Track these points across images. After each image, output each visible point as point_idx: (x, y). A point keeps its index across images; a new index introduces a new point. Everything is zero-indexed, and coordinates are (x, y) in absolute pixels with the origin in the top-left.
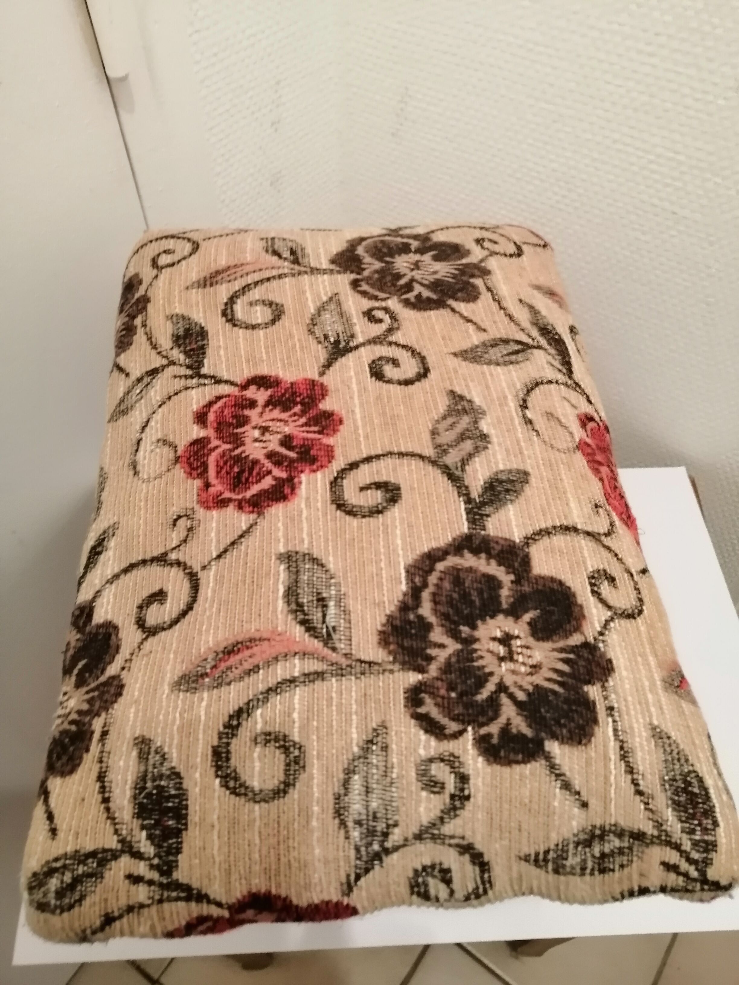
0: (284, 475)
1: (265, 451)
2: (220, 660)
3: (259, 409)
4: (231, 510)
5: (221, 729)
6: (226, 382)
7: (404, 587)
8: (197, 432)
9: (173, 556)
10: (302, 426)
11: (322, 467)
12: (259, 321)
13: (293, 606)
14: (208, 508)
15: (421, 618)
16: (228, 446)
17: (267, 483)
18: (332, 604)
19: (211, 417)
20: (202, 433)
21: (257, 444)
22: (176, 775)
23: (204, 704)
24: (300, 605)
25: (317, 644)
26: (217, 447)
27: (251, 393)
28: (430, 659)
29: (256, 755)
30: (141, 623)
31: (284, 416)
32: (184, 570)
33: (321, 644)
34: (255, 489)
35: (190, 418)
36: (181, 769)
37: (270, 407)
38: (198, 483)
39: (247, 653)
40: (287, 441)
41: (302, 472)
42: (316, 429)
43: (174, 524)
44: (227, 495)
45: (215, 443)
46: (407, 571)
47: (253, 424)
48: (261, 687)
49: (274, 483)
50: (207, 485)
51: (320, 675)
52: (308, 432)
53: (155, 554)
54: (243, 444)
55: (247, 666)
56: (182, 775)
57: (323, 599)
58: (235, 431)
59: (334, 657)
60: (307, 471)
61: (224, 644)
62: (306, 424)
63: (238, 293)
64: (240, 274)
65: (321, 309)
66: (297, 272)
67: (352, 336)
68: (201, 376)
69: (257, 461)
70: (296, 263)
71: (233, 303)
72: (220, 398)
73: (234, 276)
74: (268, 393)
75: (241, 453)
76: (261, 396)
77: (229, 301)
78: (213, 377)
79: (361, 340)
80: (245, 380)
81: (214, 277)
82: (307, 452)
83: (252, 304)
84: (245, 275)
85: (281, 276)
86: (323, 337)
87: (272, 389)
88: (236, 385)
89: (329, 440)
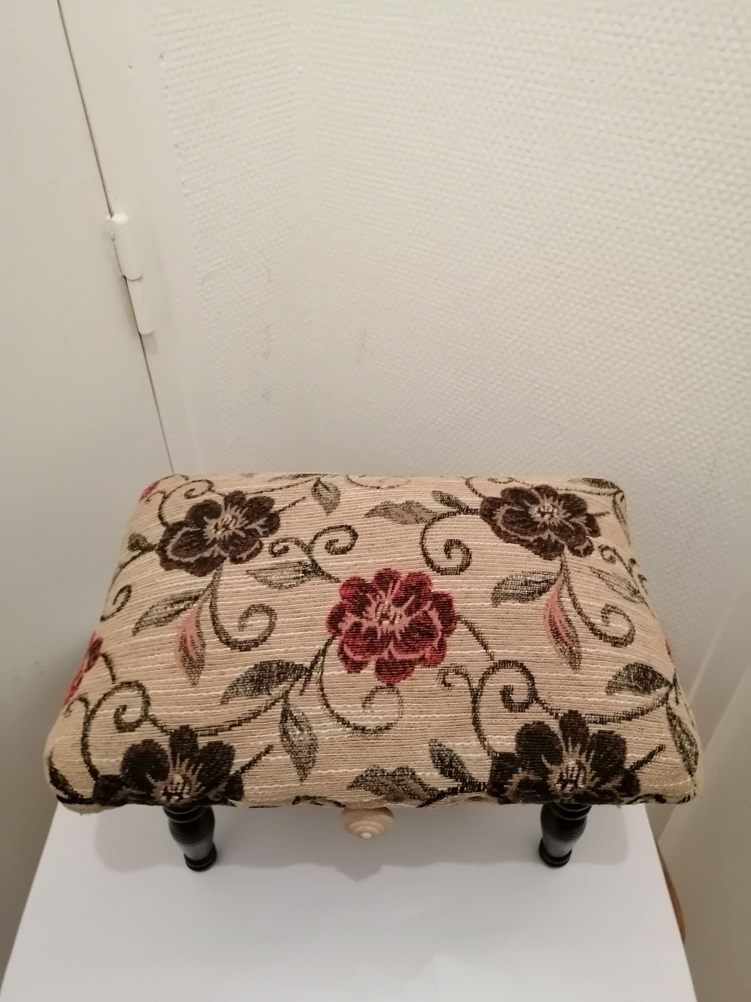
0: (429, 603)
1: (404, 616)
2: (562, 640)
3: (364, 621)
4: (449, 640)
5: (602, 641)
6: (327, 645)
7: (518, 545)
8: (369, 671)
9: (475, 685)
10: (386, 592)
11: (428, 579)
12: (268, 621)
13: (530, 597)
14: (443, 656)
15: (535, 541)
16: (392, 644)
17: (434, 614)
18: (529, 578)
19: (358, 658)
20: (372, 665)
21: (396, 622)
22: (627, 668)
23: (588, 650)
24: (529, 594)
25: (553, 589)
26: (390, 653)
27: (345, 626)
28: (556, 542)
29: (614, 625)
30: (524, 706)
31: (374, 604)
32: (489, 674)
33: (553, 586)
34: (437, 622)
35: (354, 677)
36: (624, 665)
37: (364, 613)
38: (418, 668)
39: (558, 624)
40: (398, 602)
41: (430, 591)
42: (391, 585)
43: (449, 685)
44: (435, 643)
45: (384, 654)
46: (507, 542)
47: (377, 625)
48: (579, 617)
49: (435, 609)
50: (422, 659)
51: (570, 589)
52: (393, 588)
53: (470, 699)
54: (393, 633)
55: (566, 625)
56: (627, 664)
57: (526, 582)
58: (379, 638)
59: (559, 582)
60: (430, 587)
61: (552, 638)
62: (386, 590)
63: (224, 639)
64: (196, 638)
65: (264, 581)
66: (211, 597)
67: (300, 563)
68: (312, 667)
69: (412, 621)
70: (196, 598)
71: (236, 642)
72: (341, 651)
73: (198, 643)
74: (349, 614)
75: (401, 633)
76: (350, 619)
77: (231, 645)
78: (317, 657)
79: (305, 558)
80: (330, 631)
81: (191, 660)
82: (413, 588)
83: (242, 627)
84: (200, 634)
85: (213, 608)
86: (297, 580)
87: (346, 611)
88: (333, 638)
89: (404, 576)
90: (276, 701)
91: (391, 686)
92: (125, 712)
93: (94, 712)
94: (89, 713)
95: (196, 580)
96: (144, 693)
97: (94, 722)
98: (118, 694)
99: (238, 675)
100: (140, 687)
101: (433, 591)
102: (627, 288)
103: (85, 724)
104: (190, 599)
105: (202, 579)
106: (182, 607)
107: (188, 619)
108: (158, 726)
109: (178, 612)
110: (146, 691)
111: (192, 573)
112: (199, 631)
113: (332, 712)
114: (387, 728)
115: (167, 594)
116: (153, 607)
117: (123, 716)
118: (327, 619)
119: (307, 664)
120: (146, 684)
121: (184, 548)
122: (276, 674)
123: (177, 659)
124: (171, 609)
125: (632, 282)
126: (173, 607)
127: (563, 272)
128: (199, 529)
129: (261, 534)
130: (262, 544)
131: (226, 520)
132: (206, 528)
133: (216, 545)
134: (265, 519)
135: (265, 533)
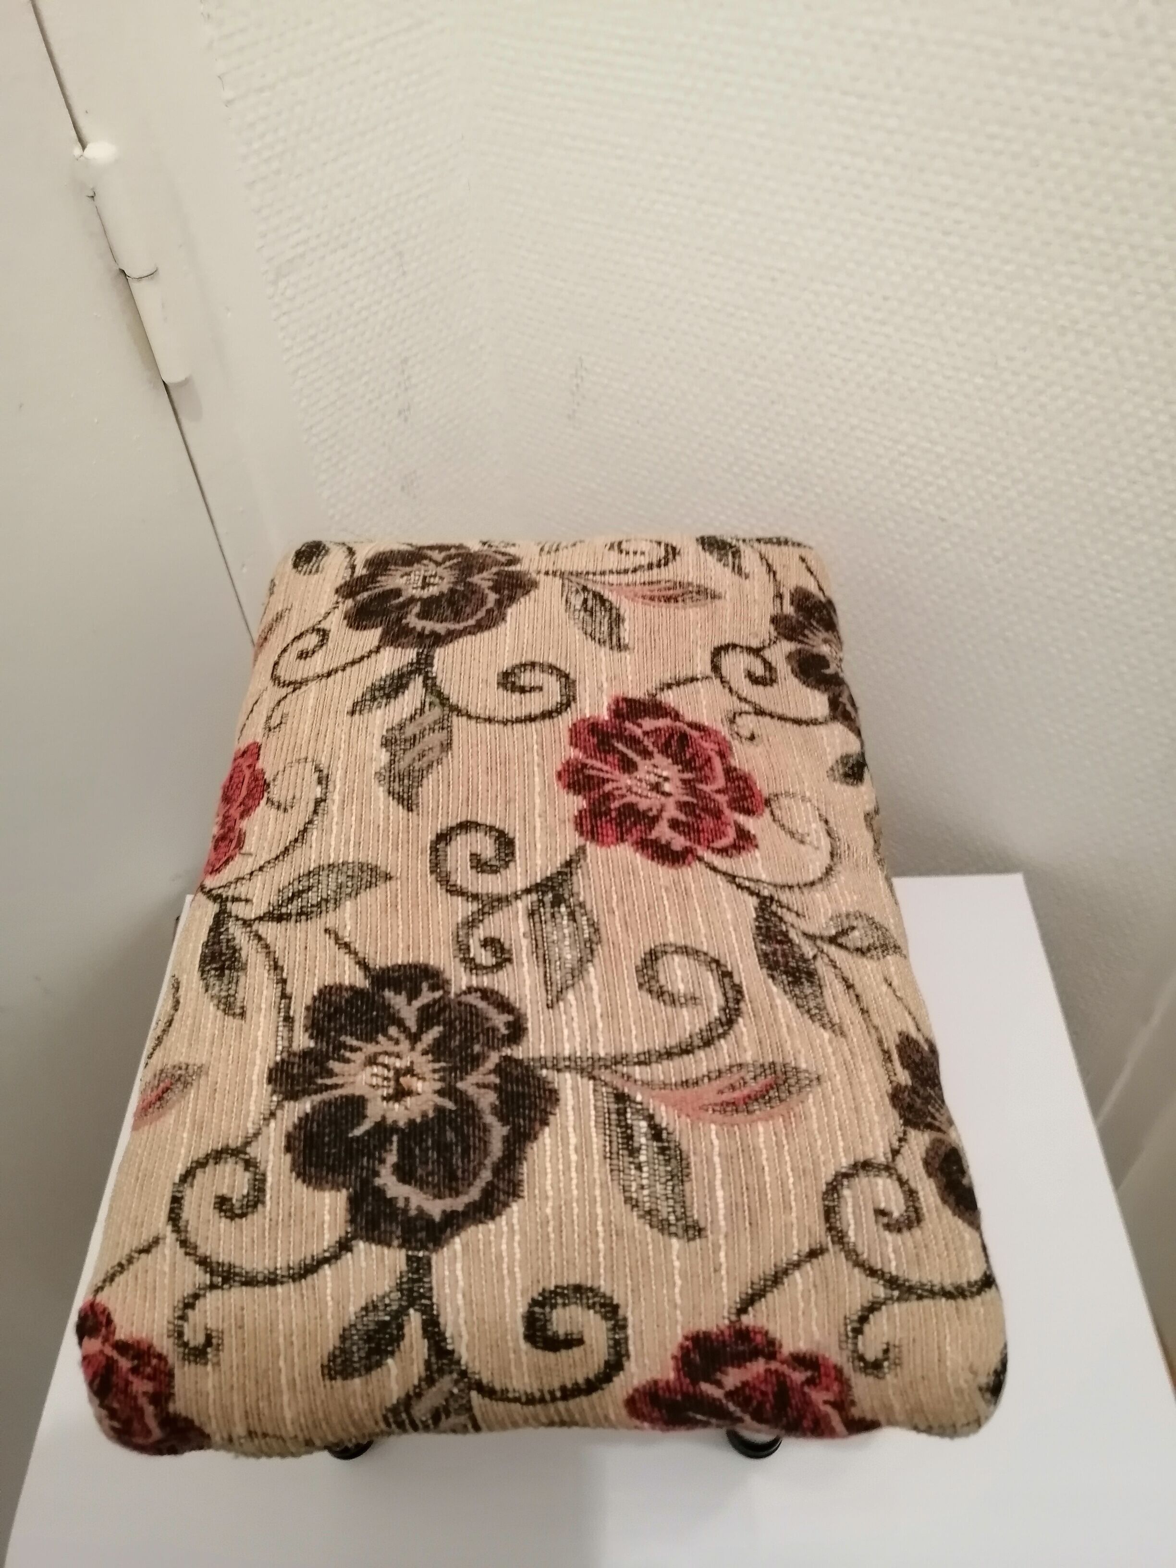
0: (628, 725)
1: (653, 761)
2: (679, 596)
3: (666, 815)
4: (688, 716)
5: (674, 562)
6: (714, 869)
7: (509, 610)
8: (750, 824)
10: (608, 780)
11: (583, 721)
12: (677, 958)
13: (614, 611)
15: (498, 593)
16: (702, 786)
17: (649, 724)
18: (578, 608)
19: (731, 832)
20: (740, 818)
21: (665, 774)
24: (608, 611)
25: (595, 588)
26: (719, 791)
27: (679, 842)
28: (496, 575)
29: (644, 550)
31: (632, 799)
33: (590, 587)
35: (764, 843)
37: (651, 814)
38: (735, 763)
39: (656, 594)
40: (628, 766)
41: (607, 721)
42: (593, 772)
43: (752, 735)
44: (695, 734)
45: (722, 799)
46: (504, 619)
47: (672, 800)
48: (642, 573)
49: (639, 721)
50: (721, 755)
51: (592, 573)
52: (601, 770)
54: (684, 781)
55: (655, 587)
56: (703, 552)
57: (585, 611)
58: (694, 800)
59: (580, 581)
60: (600, 721)
61: (679, 605)
62: (605, 781)
63: (720, 1031)
64: (725, 1082)
65: (578, 971)
66: (619, 1067)
67: (531, 914)
68: (758, 895)
69: (661, 752)
70: (621, 1098)
71: (724, 1010)
72: (723, 851)
73: (735, 1077)
74: (654, 835)
75: (683, 771)
76: (663, 832)
77: (734, 1017)
78: (739, 886)
79: (521, 906)
80: (689, 864)
81: (772, 1088)
82: (601, 742)
83: (694, 999)
84: (713, 1075)
85: (645, 1059)
86: (578, 915)
87: (649, 837)
88: (700, 859)
89: (574, 753)
90: (822, 952)
91: (767, 802)
92: (887, 1210)
93: (892, 1282)
94: (896, 1293)
95: (569, 1108)
96: (846, 1175)
97: (915, 1277)
98: (851, 1233)
99: (791, 1007)
100: (833, 1188)
101: (607, 718)
103: (920, 1297)
104: (621, 1113)
105: (568, 1097)
106: (644, 1124)
107: (678, 1106)
108: (901, 1147)
109: (656, 1132)
110: (844, 1170)
111: (545, 1123)
112: (706, 1080)
113: (821, 879)
114: (826, 822)
115: (598, 1170)
116: (628, 1200)
117: (896, 1214)
118: (665, 867)
119: (753, 902)
120: (827, 1174)
121: (457, 1161)
122: (778, 946)
123: (771, 1117)
124: (643, 1152)
126: (639, 1150)
128: (395, 1138)
129: (438, 994)
130: (470, 990)
131: (374, 1081)
132: (395, 1122)
133: (460, 1085)
134: (388, 994)
135: (433, 988)
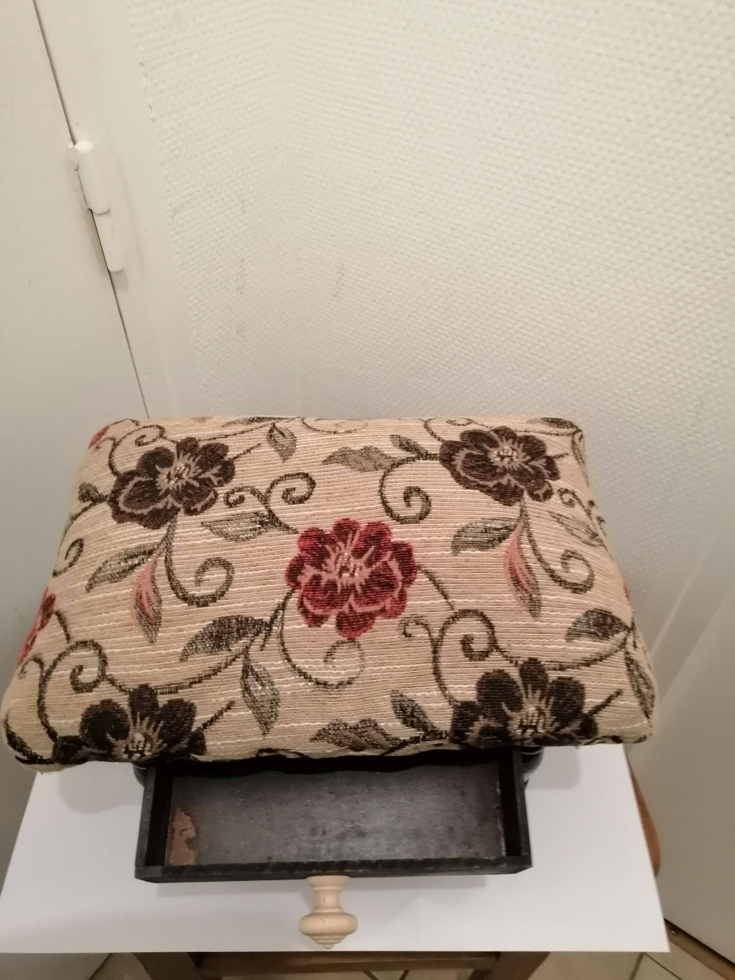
0: (389, 553)
1: (364, 568)
2: (522, 587)
3: (323, 574)
4: (410, 591)
5: (561, 587)
6: (287, 598)
7: (477, 491)
8: (330, 625)
9: (435, 635)
10: (345, 543)
11: (387, 528)
12: (225, 575)
13: (490, 545)
14: (404, 607)
15: (495, 486)
16: (352, 597)
17: (394, 565)
18: (488, 525)
19: (319, 612)
20: (333, 619)
21: (356, 574)
22: (586, 614)
23: (548, 597)
24: (489, 541)
25: (513, 535)
26: (350, 606)
27: (304, 579)
28: (516, 487)
29: (573, 571)
30: (484, 655)
31: (333, 556)
32: (449, 624)
33: (513, 533)
34: (397, 573)
35: (314, 631)
36: (584, 611)
37: (323, 565)
38: (379, 620)
39: (518, 572)
40: (358, 553)
41: (390, 541)
42: (350, 536)
43: (410, 636)
44: (396, 594)
45: (345, 608)
46: (467, 488)
47: (337, 577)
48: (539, 564)
49: (395, 559)
50: (383, 611)
51: (530, 535)
52: (352, 539)
53: (430, 649)
54: (353, 586)
55: (526, 572)
56: (586, 611)
57: (486, 529)
58: (339, 591)
59: (519, 528)
60: (389, 537)
61: (512, 587)
62: (345, 541)
63: (180, 594)
64: (152, 595)
65: (220, 533)
66: (165, 551)
67: (256, 514)
68: (272, 622)
69: (373, 572)
70: (151, 553)
71: (193, 597)
72: (301, 604)
73: (154, 600)
74: (307, 567)
75: (361, 585)
76: (310, 572)
77: (188, 601)
78: (276, 611)
79: (262, 509)
80: (289, 584)
81: (147, 617)
82: (372, 538)
83: (198, 582)
84: (156, 590)
85: (168, 562)
86: (254, 532)
87: (305, 564)
88: (293, 591)
89: (363, 526)
90: (236, 657)
91: (352, 640)
92: (82, 672)
93: (49, 673)
94: (44, 674)
95: (150, 534)
96: (100, 652)
97: (50, 684)
98: (74, 654)
99: (196, 631)
100: (96, 646)
101: (392, 540)
102: (620, 224)
103: (40, 685)
104: (144, 553)
105: (156, 532)
106: (137, 562)
107: (143, 575)
108: (116, 686)
109: (132, 568)
110: (103, 650)
111: (145, 526)
112: (154, 587)
113: (294, 666)
114: (349, 682)
115: (120, 548)
116: (107, 562)
117: (79, 677)
118: (285, 572)
119: (267, 619)
120: (102, 643)
121: (137, 499)
122: (235, 629)
123: (133, 617)
124: (125, 564)
125: (626, 219)
126: (126, 562)
127: (553, 207)
128: (152, 479)
129: (216, 483)
130: (216, 495)
131: (178, 468)
132: (158, 477)
133: (169, 495)
134: (219, 467)
135: (219, 482)
